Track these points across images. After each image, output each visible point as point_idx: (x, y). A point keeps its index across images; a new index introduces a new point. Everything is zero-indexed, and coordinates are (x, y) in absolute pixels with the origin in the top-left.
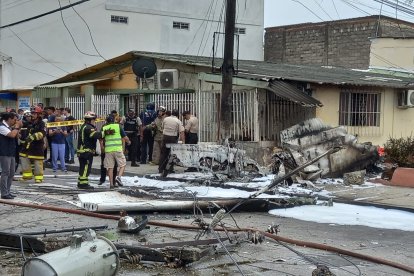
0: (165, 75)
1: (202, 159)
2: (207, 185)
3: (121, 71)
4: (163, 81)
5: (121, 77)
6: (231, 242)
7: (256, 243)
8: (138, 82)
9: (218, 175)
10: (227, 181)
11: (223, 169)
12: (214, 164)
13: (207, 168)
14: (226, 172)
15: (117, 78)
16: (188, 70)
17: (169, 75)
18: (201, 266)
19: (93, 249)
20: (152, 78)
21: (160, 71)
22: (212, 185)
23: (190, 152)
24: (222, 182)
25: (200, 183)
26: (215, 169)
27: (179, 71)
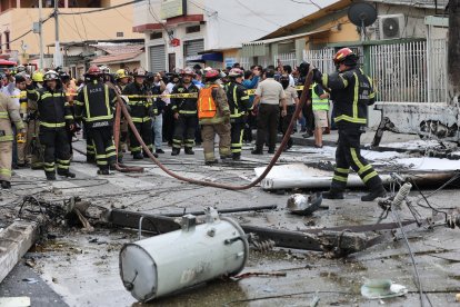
0: (389, 22)
1: (423, 123)
2: (432, 155)
3: (340, 21)
4: (386, 29)
5: (339, 29)
6: (419, 225)
7: (453, 227)
8: (359, 32)
9: (445, 143)
10: (455, 149)
11: (452, 135)
12: (440, 129)
13: (430, 134)
14: (455, 139)
15: (334, 29)
16: (417, 14)
17: (394, 22)
18: (368, 257)
19: (211, 233)
20: (374, 26)
21: (382, 17)
22: (437, 156)
23: (407, 115)
24: (449, 151)
25: (421, 153)
26: (441, 135)
27: (406, 16)
